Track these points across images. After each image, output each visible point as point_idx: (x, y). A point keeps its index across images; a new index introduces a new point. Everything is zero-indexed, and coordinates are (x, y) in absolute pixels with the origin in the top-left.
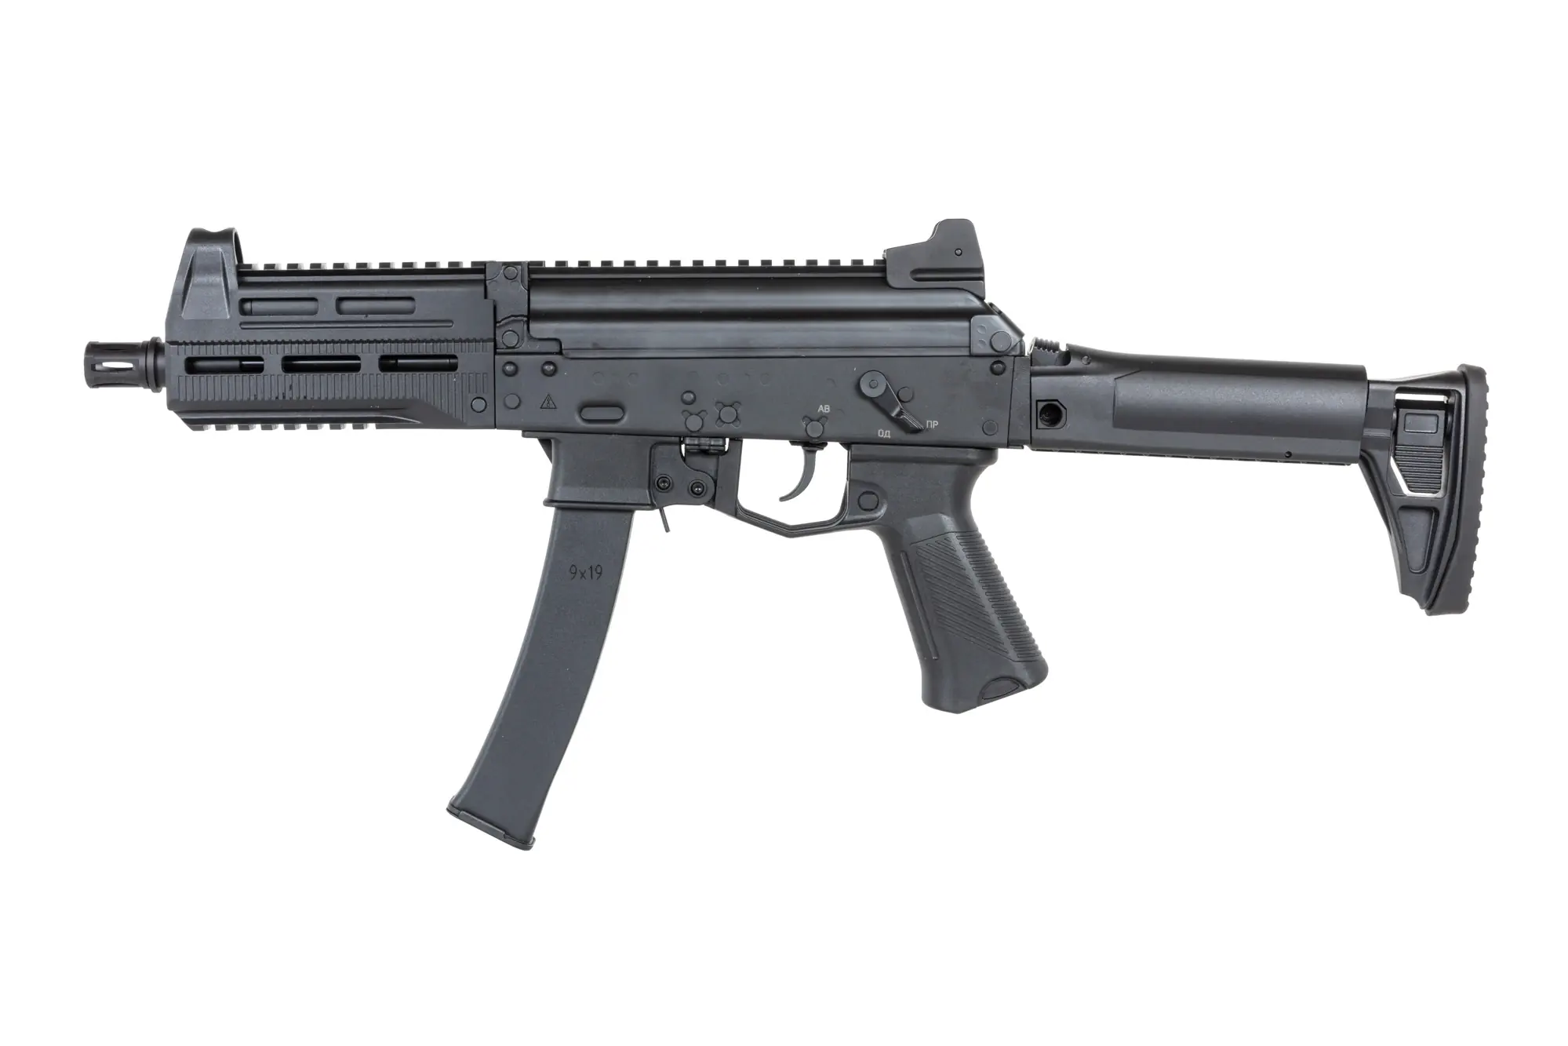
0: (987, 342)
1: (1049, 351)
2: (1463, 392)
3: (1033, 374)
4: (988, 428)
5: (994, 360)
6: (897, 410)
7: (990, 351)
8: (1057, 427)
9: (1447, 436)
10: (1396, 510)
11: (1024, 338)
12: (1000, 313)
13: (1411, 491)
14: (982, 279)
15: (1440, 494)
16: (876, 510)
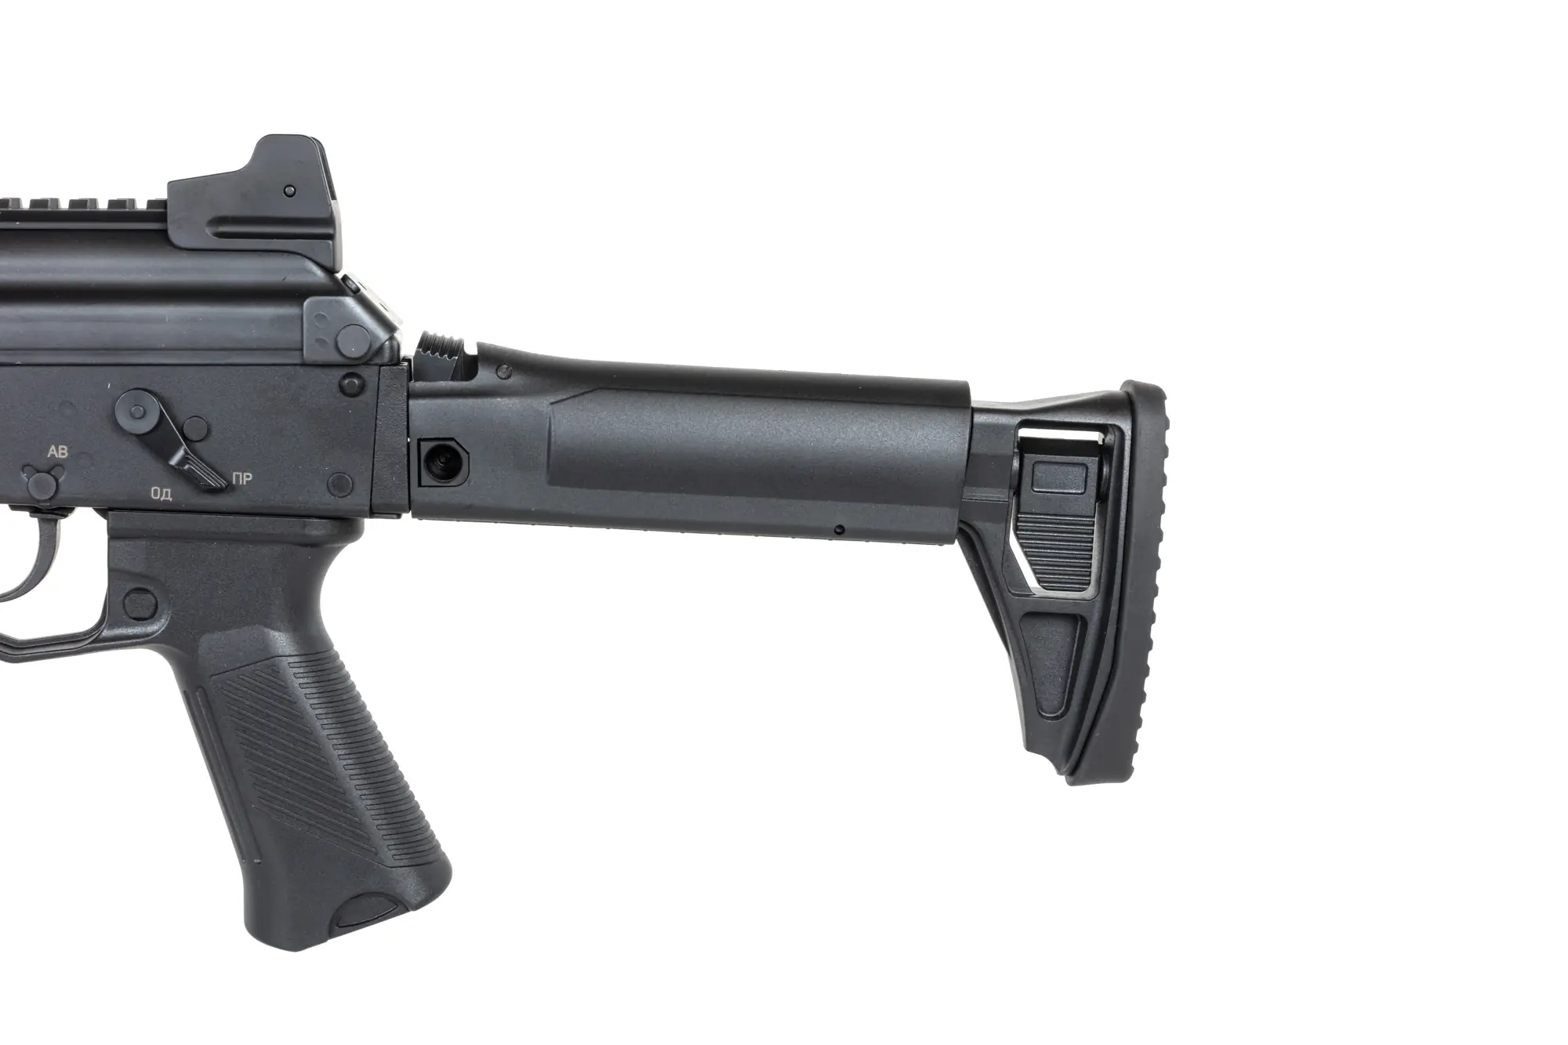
0: (331, 343)
1: (442, 355)
2: (1126, 427)
3: (410, 395)
4: (340, 485)
5: (344, 371)
6: (180, 454)
7: (335, 358)
8: (453, 483)
9: (1101, 498)
10: (1016, 622)
11: (397, 335)
12: (356, 293)
13: (1044, 587)
14: (331, 237)
15: (1090, 592)
16: (149, 620)
